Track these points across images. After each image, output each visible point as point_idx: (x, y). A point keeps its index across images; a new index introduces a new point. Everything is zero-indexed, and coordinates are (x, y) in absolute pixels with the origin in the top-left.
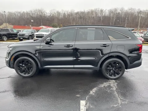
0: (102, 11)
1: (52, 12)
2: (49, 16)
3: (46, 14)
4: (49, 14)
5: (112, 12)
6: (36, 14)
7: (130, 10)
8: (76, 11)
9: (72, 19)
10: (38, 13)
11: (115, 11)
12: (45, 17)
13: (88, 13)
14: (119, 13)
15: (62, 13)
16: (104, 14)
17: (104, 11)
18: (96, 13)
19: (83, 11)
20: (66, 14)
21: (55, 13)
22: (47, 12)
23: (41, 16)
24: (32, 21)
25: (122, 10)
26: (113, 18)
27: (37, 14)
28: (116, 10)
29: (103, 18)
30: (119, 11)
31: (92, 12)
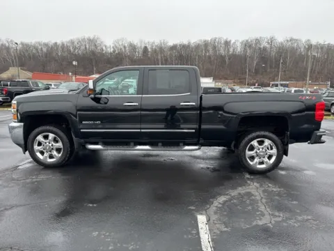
0: (227, 43)
1: (117, 45)
2: (111, 53)
3: (104, 48)
4: (112, 50)
5: (250, 46)
6: (83, 48)
7: (290, 43)
8: (171, 43)
9: (162, 59)
10: (88, 47)
11: (256, 44)
12: (102, 55)
13: (198, 47)
14: (265, 49)
15: (141, 47)
16: (231, 50)
17: (232, 42)
18: (214, 47)
19: (186, 42)
20: (149, 50)
21: (125, 47)
22: (108, 45)
23: (93, 53)
24: (74, 63)
25: (271, 42)
26: (252, 58)
27: (86, 48)
28: (258, 41)
29: (229, 59)
30: (264, 44)
31: (206, 44)
